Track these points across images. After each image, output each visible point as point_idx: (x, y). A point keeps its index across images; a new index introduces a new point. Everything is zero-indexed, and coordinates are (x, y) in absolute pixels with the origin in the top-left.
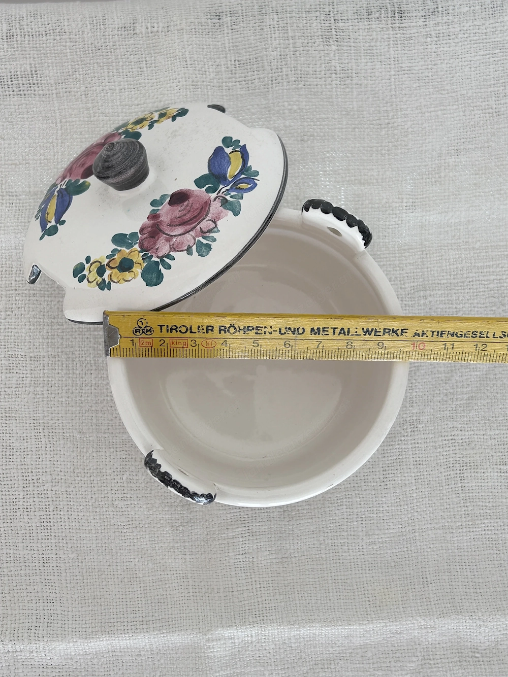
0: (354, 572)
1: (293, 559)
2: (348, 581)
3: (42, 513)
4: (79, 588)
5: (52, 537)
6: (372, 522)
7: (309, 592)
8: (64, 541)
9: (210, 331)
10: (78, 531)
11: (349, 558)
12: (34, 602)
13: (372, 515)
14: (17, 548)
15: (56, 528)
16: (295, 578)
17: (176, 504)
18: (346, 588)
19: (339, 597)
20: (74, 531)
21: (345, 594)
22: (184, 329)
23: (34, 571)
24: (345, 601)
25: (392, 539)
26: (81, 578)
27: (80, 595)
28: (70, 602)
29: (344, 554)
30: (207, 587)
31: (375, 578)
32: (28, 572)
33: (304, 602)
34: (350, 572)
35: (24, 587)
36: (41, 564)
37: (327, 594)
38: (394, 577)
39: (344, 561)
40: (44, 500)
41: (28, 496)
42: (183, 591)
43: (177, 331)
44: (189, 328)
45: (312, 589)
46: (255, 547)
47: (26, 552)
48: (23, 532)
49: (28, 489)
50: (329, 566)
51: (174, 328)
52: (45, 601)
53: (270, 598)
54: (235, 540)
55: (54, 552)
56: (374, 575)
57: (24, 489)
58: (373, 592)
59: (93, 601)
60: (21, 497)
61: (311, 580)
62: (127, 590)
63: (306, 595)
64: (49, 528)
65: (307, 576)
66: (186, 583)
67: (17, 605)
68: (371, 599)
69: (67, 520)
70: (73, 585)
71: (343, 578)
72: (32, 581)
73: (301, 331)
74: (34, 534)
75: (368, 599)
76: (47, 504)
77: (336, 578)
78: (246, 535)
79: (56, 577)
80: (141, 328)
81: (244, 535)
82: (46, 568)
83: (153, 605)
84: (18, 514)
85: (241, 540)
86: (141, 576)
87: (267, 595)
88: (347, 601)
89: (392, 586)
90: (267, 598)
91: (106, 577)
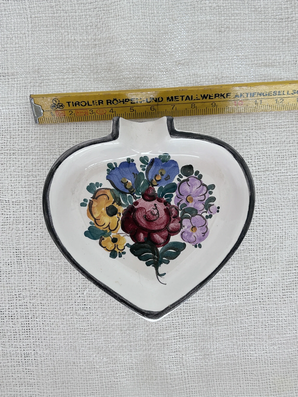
0: (259, 366)
1: (213, 356)
2: (255, 372)
3: (23, 320)
4: (52, 376)
5: (31, 338)
6: (274, 328)
7: (225, 380)
8: (40, 341)
9: (100, 104)
10: (50, 333)
11: (255, 355)
12: (18, 386)
13: (273, 323)
14: (5, 346)
15: (34, 331)
16: (214, 370)
17: (124, 313)
18: (253, 377)
19: (247, 385)
20: (47, 333)
21: (252, 382)
22: (83, 104)
23: (18, 363)
24: (252, 387)
25: (289, 341)
26: (53, 368)
27: (52, 381)
28: (45, 385)
29: (251, 353)
30: (147, 375)
31: (275, 370)
32: (13, 363)
33: (221, 388)
34: (256, 366)
35: (11, 375)
36: (23, 358)
37: (239, 382)
38: (290, 369)
39: (251, 358)
40: (24, 310)
41: (12, 307)
42: (129, 379)
43: (79, 105)
44: (87, 103)
45: (227, 378)
46: (184, 347)
47: (11, 349)
48: (9, 334)
49: (12, 302)
50: (240, 361)
51: (77, 103)
52: (27, 385)
53: (195, 385)
54: (169, 341)
55: (33, 349)
56: (274, 368)
57: (9, 302)
58: (273, 381)
59: (62, 385)
60: (7, 308)
61: (226, 371)
62: (88, 377)
63: (222, 382)
64: (28, 331)
65: (224, 369)
66: (132, 373)
67: (6, 388)
68: (272, 386)
69: (42, 325)
70: (47, 374)
71: (250, 370)
72: (16, 370)
73: (160, 100)
74: (18, 336)
75: (269, 386)
76: (27, 313)
77: (245, 370)
78: (178, 338)
79: (35, 368)
80: (56, 104)
81: (176, 338)
82: (26, 361)
83: (107, 388)
84: (5, 320)
85: (173, 341)
86: (98, 367)
87: (193, 382)
88: (254, 387)
89: (288, 377)
90: (193, 385)
91: (72, 367)
